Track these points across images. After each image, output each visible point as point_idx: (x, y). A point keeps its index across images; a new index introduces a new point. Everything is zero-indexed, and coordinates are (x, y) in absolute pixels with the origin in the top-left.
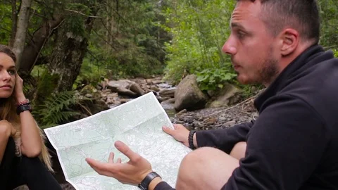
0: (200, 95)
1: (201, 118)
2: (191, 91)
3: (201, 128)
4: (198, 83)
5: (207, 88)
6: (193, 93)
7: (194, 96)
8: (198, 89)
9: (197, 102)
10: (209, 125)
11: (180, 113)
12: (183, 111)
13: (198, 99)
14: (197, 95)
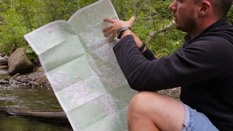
0: (29, 63)
1: (33, 79)
2: (23, 60)
3: (37, 86)
4: (27, 54)
5: (33, 58)
6: (24, 61)
7: (24, 63)
8: (27, 59)
9: (27, 67)
10: (42, 83)
11: (15, 76)
12: (17, 74)
13: (28, 65)
14: (27, 63)
